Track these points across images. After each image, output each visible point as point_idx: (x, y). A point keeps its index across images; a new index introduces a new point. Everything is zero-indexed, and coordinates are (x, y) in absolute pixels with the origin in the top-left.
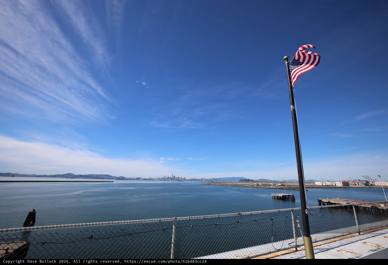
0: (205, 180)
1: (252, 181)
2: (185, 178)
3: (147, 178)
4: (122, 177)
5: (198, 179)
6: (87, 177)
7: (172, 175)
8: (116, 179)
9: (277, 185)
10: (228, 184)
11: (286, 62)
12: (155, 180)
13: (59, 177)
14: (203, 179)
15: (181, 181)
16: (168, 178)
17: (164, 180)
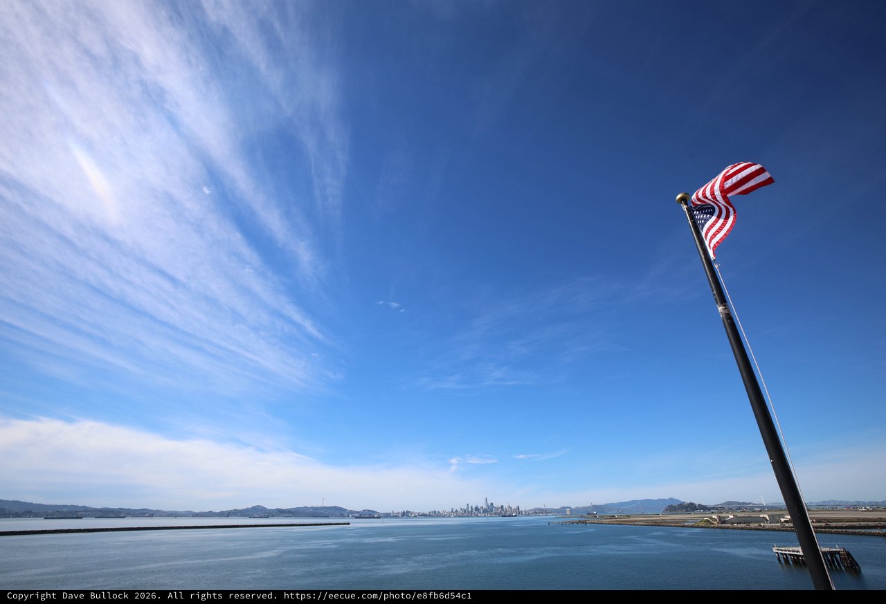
0: (571, 510)
1: (704, 508)
2: (518, 507)
3: (427, 512)
4: (369, 511)
5: (552, 509)
6: (293, 513)
7: (484, 501)
8: (356, 518)
9: (782, 520)
10: (637, 521)
11: (685, 207)
12: (444, 516)
13: (237, 516)
14: (565, 508)
15: (510, 516)
16: (477, 509)
17: (468, 516)
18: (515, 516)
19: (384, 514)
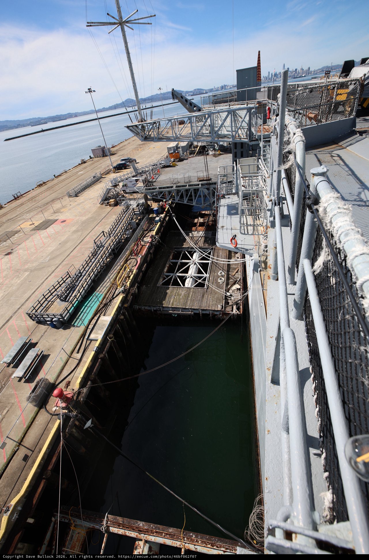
2: (309, 68)
6: (151, 99)
7: (283, 67)
15: (300, 77)
16: (276, 75)
17: (269, 82)
18: (305, 76)
19: (209, 90)
